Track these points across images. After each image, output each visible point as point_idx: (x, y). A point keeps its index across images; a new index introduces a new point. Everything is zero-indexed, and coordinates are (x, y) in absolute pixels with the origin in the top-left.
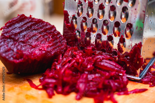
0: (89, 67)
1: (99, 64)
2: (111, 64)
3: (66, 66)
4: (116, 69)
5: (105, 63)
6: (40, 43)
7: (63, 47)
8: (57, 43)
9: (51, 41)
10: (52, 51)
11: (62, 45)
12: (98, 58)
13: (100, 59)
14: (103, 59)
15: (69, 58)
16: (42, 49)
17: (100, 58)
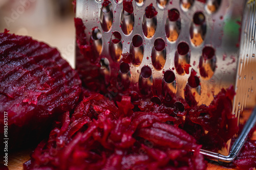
0: (124, 139)
1: (146, 132)
2: (171, 133)
3: (76, 141)
4: (181, 143)
5: (158, 130)
6: (26, 89)
7: (72, 94)
8: (61, 86)
9: (48, 82)
10: (50, 105)
11: (71, 90)
12: (144, 120)
13: (148, 123)
14: (154, 121)
15: (84, 120)
16: (27, 103)
17: (147, 119)
